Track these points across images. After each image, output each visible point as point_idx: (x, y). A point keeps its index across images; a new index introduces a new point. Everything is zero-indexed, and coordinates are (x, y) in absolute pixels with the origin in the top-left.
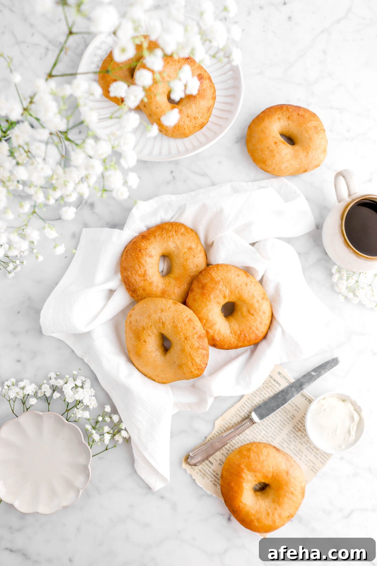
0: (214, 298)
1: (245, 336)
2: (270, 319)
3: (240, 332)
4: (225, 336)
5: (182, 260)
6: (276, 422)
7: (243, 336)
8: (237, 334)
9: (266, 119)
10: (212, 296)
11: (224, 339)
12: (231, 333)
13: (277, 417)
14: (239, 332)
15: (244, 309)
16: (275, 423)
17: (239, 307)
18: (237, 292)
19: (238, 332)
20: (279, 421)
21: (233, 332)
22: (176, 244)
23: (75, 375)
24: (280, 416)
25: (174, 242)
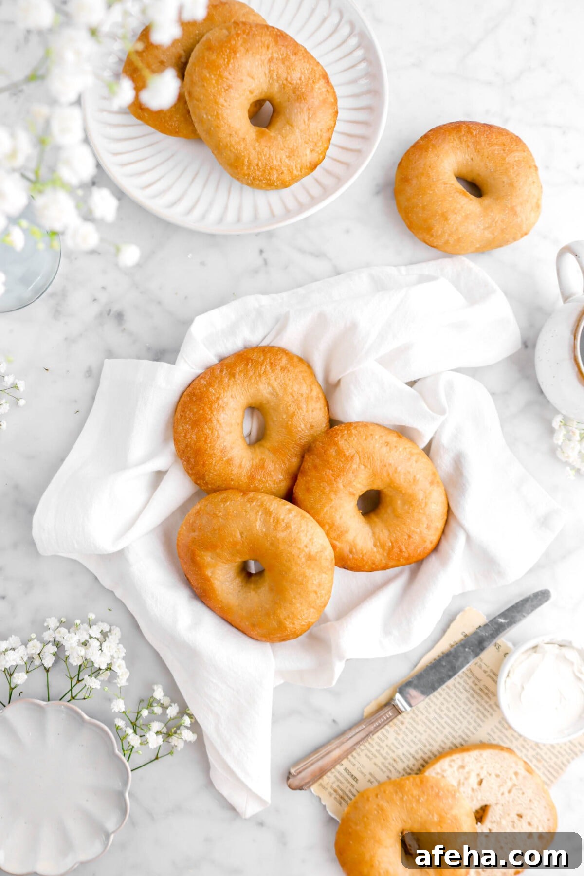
0: (344, 486)
1: (401, 551)
2: (445, 518)
3: (392, 543)
4: (365, 552)
5: (284, 416)
6: (470, 712)
7: (396, 550)
8: (387, 548)
9: (430, 150)
10: (340, 484)
11: (363, 556)
12: (375, 545)
13: (472, 703)
14: (390, 544)
15: (399, 502)
16: (469, 715)
17: (388, 499)
18: (385, 474)
19: (387, 545)
20: (475, 711)
21: (378, 544)
22: (273, 388)
23: (92, 620)
24: (478, 701)
25: (269, 384)
